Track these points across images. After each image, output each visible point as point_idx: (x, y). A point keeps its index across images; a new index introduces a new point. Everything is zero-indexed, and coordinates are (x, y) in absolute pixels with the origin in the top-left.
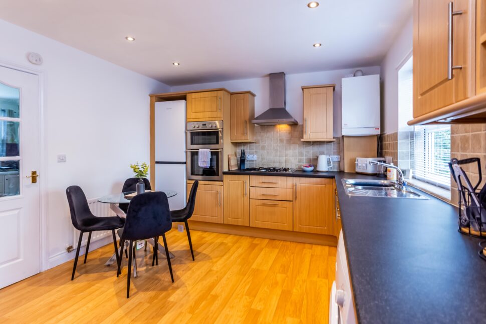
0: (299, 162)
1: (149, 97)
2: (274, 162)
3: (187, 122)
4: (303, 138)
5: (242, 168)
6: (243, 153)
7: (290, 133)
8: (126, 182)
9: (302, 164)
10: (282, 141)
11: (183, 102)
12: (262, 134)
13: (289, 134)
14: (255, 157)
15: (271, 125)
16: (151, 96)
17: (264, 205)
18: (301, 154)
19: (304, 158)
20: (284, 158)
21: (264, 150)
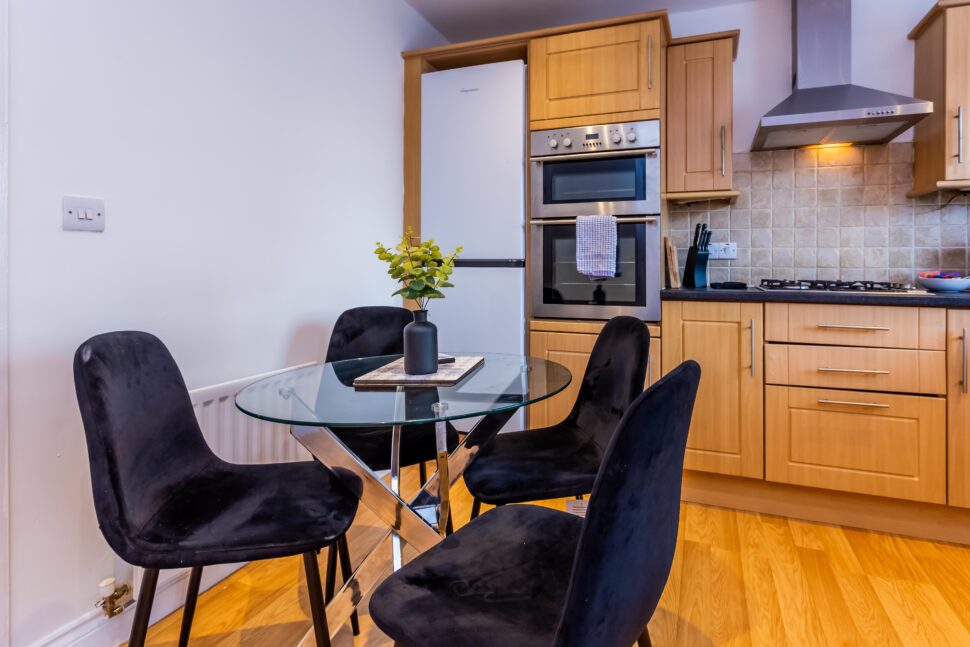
0: (893, 264)
1: (403, 61)
2: (798, 265)
3: (529, 132)
4: (943, 178)
5: (698, 282)
6: (703, 236)
7: (859, 170)
8: (341, 321)
9: (905, 271)
10: (826, 196)
11: (517, 67)
12: (757, 177)
13: (855, 173)
14: (733, 249)
15: (789, 148)
16: (408, 57)
17: (824, 406)
18: (900, 238)
19: (912, 251)
20: (837, 252)
21: (764, 226)
